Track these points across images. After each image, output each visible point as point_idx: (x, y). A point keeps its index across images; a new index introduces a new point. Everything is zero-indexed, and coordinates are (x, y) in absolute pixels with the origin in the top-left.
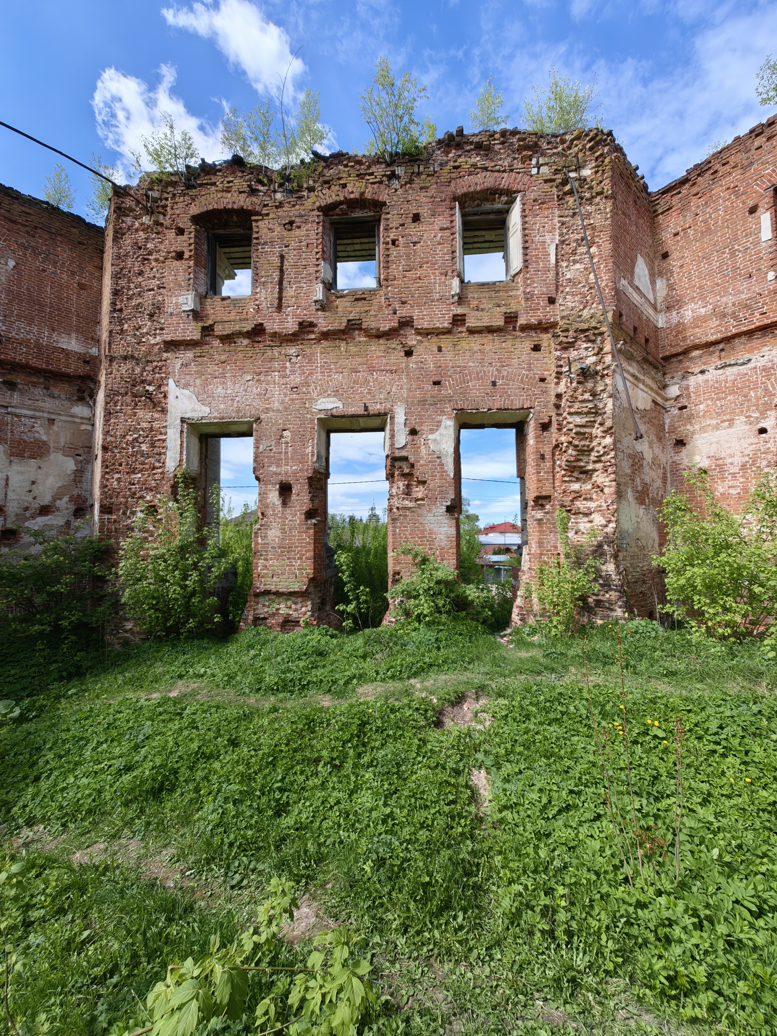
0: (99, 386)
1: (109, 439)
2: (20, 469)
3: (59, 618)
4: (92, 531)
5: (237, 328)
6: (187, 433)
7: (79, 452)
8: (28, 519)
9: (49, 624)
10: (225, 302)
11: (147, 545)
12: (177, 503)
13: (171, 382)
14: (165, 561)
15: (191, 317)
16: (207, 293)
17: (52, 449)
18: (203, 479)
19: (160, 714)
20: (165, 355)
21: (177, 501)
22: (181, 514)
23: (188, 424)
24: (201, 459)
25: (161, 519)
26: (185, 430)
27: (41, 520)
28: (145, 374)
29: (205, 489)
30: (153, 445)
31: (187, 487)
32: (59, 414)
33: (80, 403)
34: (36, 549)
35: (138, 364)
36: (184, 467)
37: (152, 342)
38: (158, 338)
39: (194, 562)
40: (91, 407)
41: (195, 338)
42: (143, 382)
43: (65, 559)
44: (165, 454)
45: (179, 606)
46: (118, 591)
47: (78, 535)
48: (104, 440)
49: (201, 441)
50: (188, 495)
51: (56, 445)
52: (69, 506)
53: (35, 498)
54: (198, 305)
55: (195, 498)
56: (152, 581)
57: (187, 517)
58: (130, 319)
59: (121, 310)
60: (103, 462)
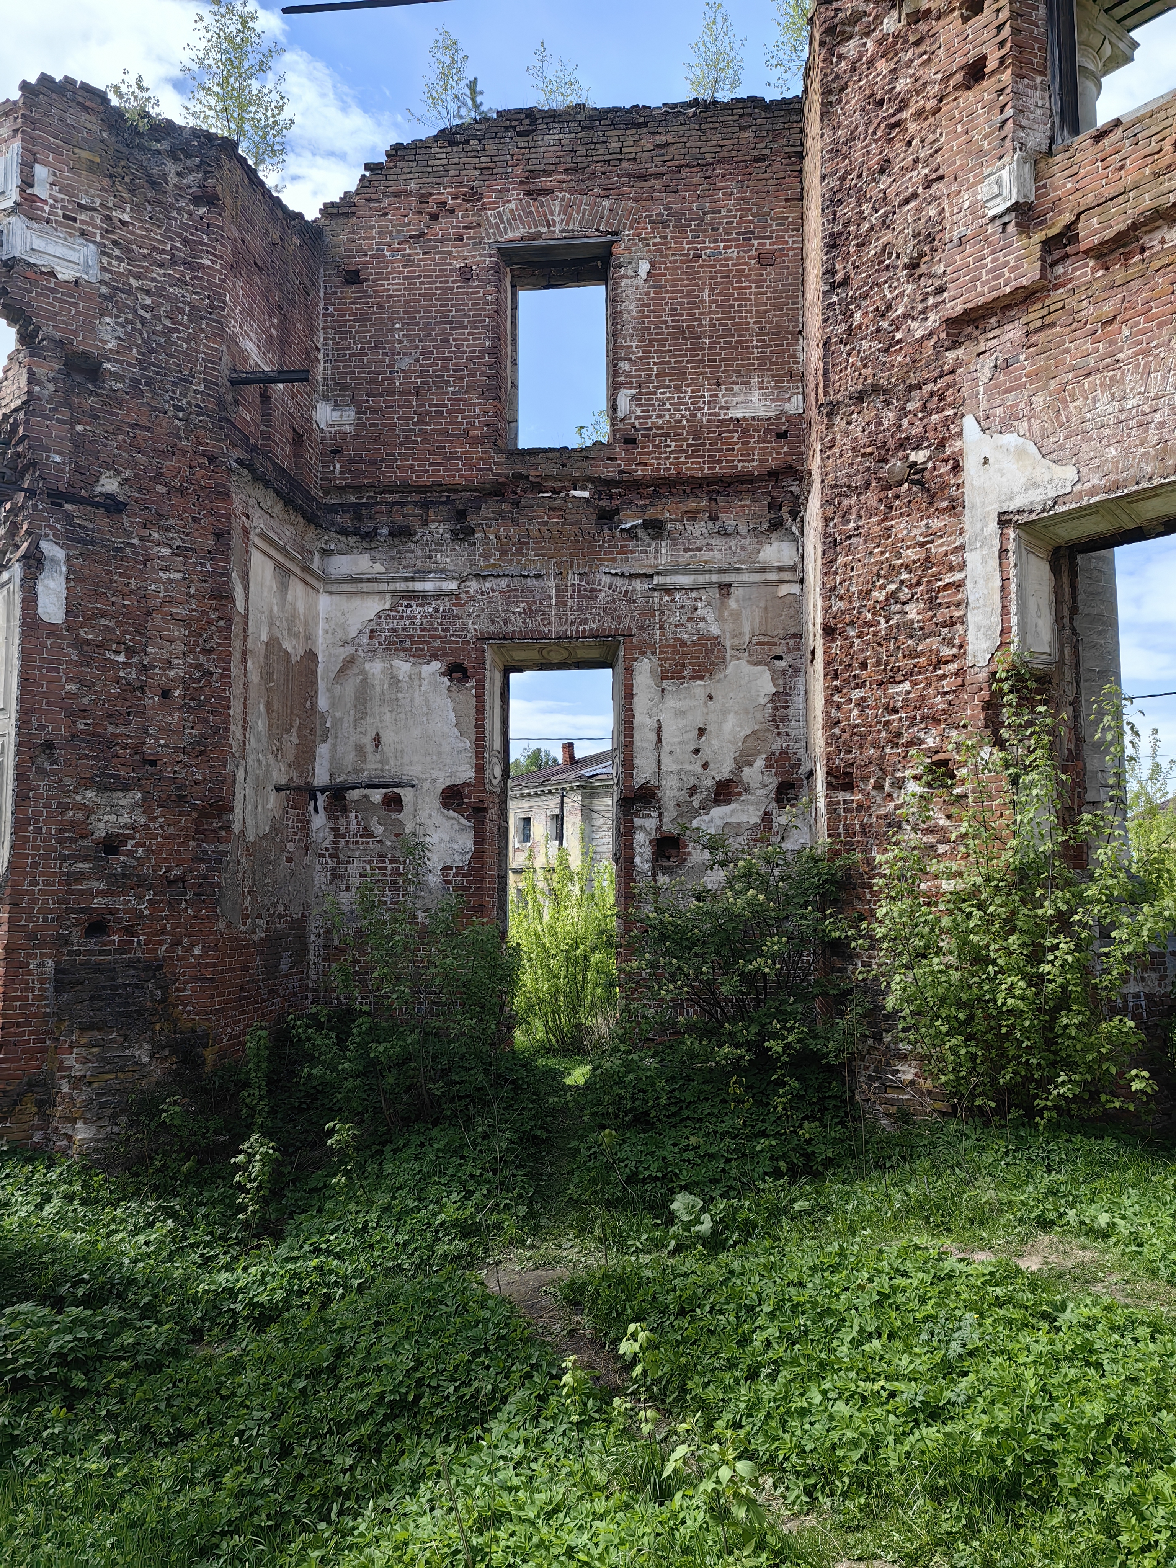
0: (810, 484)
1: (838, 605)
2: (678, 705)
3: (765, 1034)
4: (814, 834)
5: (1147, 202)
6: (1018, 552)
7: (778, 651)
8: (696, 813)
9: (748, 1045)
10: (1106, 142)
11: (933, 867)
12: (1003, 748)
13: (969, 423)
14: (981, 907)
15: (1011, 228)
16: (1052, 140)
17: (729, 652)
18: (1069, 675)
19: (999, 1303)
20: (951, 355)
21: (1000, 743)
22: (1015, 781)
23: (1018, 526)
24: (1058, 619)
25: (965, 796)
26: (1012, 546)
27: (719, 814)
28: (905, 422)
29: (1075, 704)
30: (933, 604)
31: (1026, 702)
32: (738, 571)
33: (774, 535)
34: (715, 879)
35: (887, 403)
36: (1014, 647)
37: (918, 334)
38: (932, 316)
39: (1059, 911)
40: (796, 540)
41: (1024, 282)
42: (901, 445)
43: (769, 900)
44: (962, 620)
45: (1024, 1030)
46: (876, 979)
47: (788, 845)
48: (827, 609)
49: (1055, 569)
50: (1030, 723)
51: (736, 641)
52: (768, 780)
53: (705, 766)
54: (1031, 186)
55: (1052, 731)
56: (951, 959)
57: (1032, 784)
58: (865, 297)
59: (845, 282)
60: (827, 664)
